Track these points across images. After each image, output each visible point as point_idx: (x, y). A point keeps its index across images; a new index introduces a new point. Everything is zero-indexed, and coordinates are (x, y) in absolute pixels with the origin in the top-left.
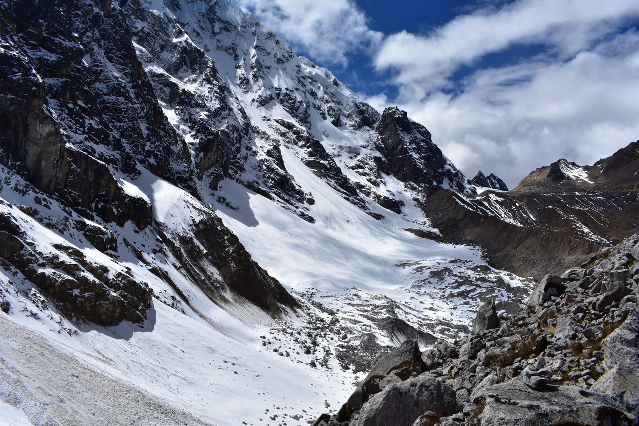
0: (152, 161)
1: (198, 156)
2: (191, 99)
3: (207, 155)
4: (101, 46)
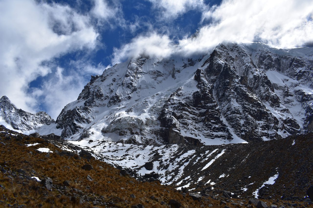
0: (243, 133)
1: (306, 123)
2: (309, 98)
3: (311, 122)
4: (236, 98)
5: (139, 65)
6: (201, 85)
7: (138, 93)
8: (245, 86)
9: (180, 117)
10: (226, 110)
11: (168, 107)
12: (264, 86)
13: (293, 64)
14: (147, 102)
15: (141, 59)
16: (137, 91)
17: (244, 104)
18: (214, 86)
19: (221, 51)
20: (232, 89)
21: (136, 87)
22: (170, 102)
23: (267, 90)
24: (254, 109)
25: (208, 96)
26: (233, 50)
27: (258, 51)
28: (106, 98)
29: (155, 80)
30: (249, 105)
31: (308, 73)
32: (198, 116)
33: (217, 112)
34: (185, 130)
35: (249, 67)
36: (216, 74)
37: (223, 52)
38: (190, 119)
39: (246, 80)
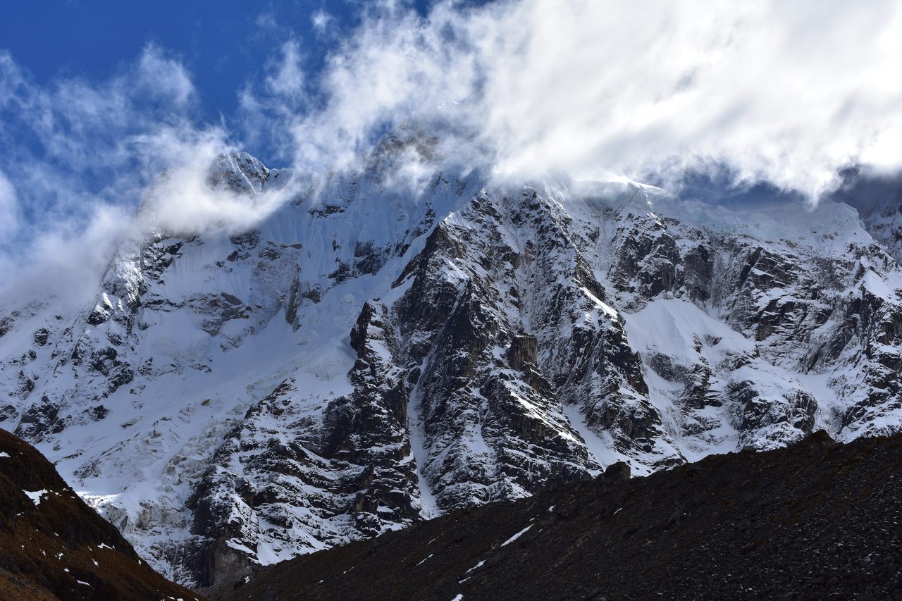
2: (763, 414)
4: (482, 420)
5: (150, 271)
6: (365, 373)
7: (137, 391)
8: (522, 373)
9: (266, 497)
10: (441, 465)
11: (229, 460)
12: (603, 372)
13: (753, 274)
14: (159, 435)
15: (160, 245)
16: (133, 385)
17: (505, 446)
18: (419, 370)
19: (468, 226)
20: (474, 385)
21: (129, 368)
22: (239, 437)
23: (610, 388)
24: (540, 462)
25: (376, 415)
26: (520, 221)
27: (623, 219)
28: (4, 413)
29: (213, 333)
30: (523, 447)
31: (801, 311)
32: (334, 492)
33: (401, 477)
34: (277, 543)
35: (564, 293)
36: (431, 323)
37: (477, 227)
38: (301, 504)
39: (529, 353)
